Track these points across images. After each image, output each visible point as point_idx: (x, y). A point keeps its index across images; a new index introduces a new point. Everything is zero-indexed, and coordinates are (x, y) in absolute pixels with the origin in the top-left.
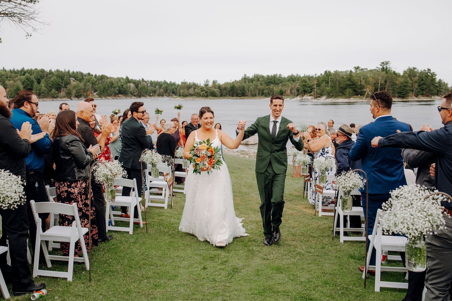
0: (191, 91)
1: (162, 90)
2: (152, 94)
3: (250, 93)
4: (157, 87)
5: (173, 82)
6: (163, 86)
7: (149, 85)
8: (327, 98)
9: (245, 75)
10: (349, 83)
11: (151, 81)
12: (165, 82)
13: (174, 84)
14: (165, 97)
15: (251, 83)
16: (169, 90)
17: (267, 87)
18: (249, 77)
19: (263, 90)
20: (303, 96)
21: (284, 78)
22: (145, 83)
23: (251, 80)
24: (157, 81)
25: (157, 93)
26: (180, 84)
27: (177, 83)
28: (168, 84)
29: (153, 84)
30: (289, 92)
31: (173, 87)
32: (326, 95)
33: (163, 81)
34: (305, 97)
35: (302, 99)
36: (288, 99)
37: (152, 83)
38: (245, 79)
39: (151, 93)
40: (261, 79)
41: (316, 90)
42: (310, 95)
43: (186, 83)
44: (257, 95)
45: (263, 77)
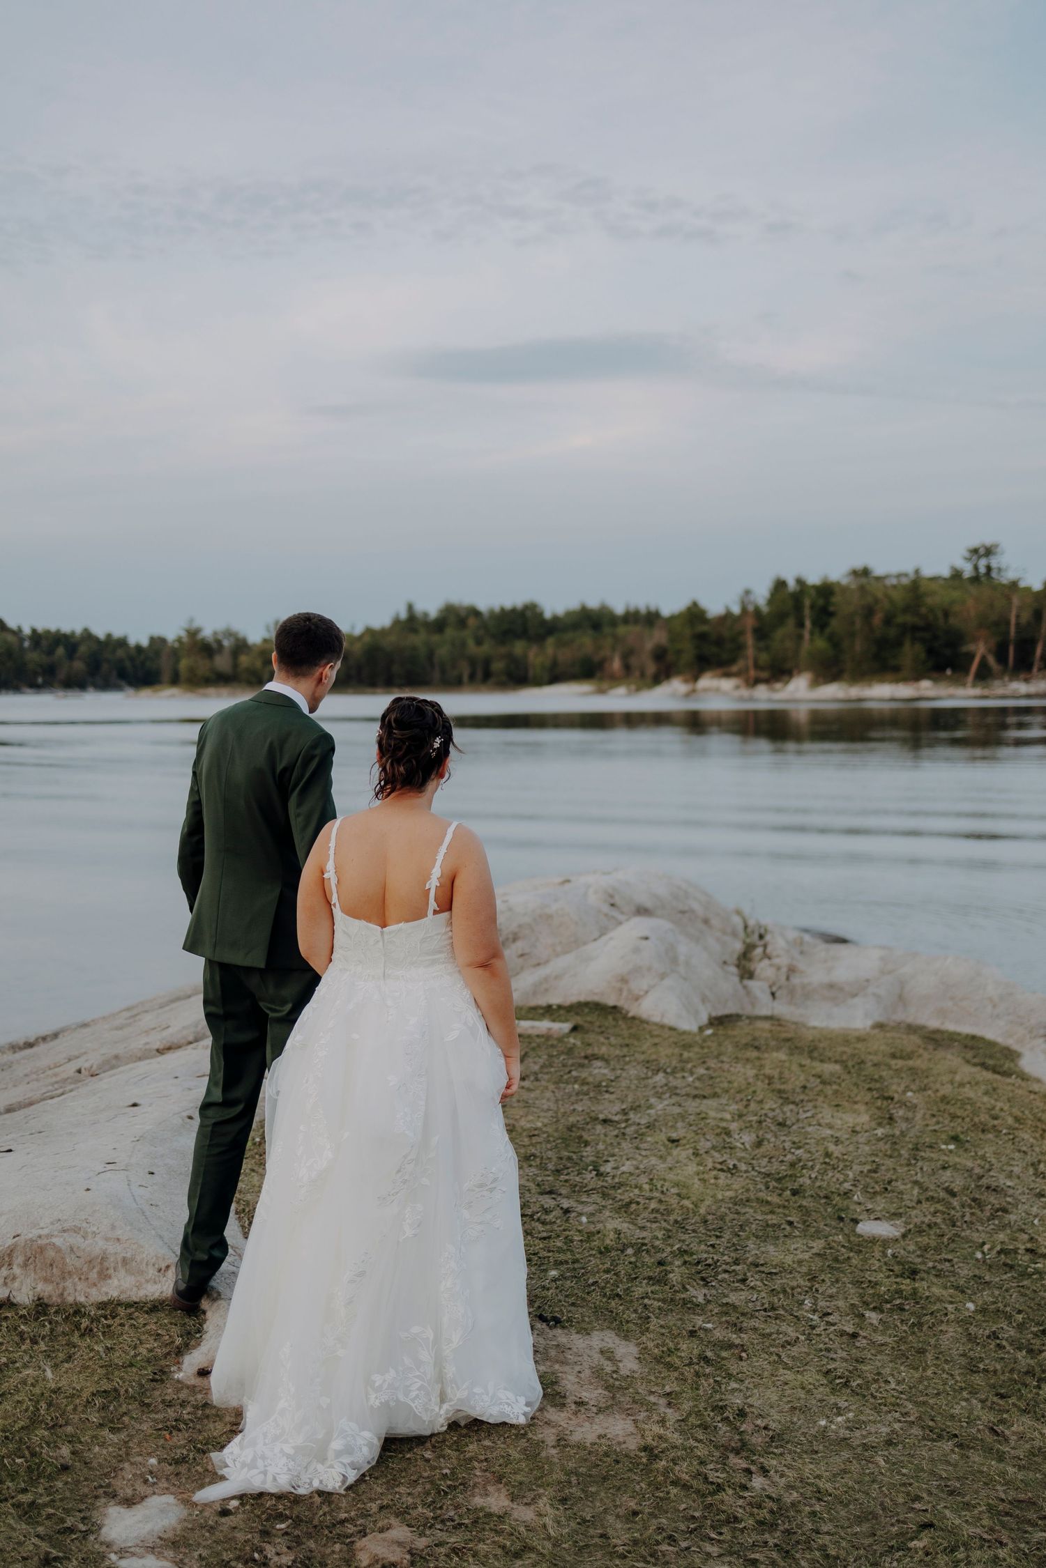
0: (222, 663)
1: (79, 665)
2: (40, 680)
3: (437, 675)
4: (60, 651)
5: (117, 633)
6: (83, 649)
7: (26, 644)
8: (815, 683)
9: (410, 608)
10: (909, 619)
11: (34, 631)
12: (88, 636)
13: (122, 643)
14: (91, 689)
15: (436, 638)
16: (105, 667)
17: (503, 650)
18: (426, 615)
19: (487, 662)
20: (696, 678)
21: (556, 619)
22: (10, 638)
23: (439, 625)
24: (58, 631)
25: (62, 674)
26: (145, 643)
27: (132, 641)
28: (97, 640)
29: (44, 643)
30: (616, 664)
31: (120, 653)
32: (807, 669)
33: (78, 630)
34: (706, 682)
35: (694, 691)
36: (621, 690)
37: (36, 637)
38: (411, 623)
39: (36, 674)
40: (472, 622)
41: (750, 652)
42: (728, 675)
43: (197, 631)
44: (465, 678)
45: (475, 612)
